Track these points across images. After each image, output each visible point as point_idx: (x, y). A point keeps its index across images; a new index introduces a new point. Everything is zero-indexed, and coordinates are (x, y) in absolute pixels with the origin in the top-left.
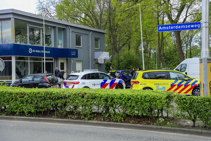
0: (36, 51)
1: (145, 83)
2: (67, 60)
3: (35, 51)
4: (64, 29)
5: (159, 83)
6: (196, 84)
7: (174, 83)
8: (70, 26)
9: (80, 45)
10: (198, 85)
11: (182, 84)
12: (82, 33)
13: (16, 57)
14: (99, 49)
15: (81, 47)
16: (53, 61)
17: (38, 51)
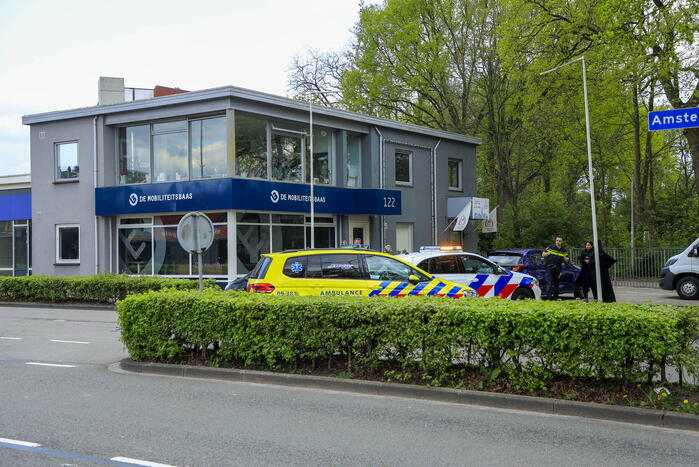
0: (289, 197)
2: (371, 220)
3: (287, 198)
4: (363, 136)
8: (380, 127)
9: (408, 180)
12: (413, 147)
13: (237, 213)
14: (460, 188)
15: (410, 183)
16: (334, 224)
17: (295, 198)
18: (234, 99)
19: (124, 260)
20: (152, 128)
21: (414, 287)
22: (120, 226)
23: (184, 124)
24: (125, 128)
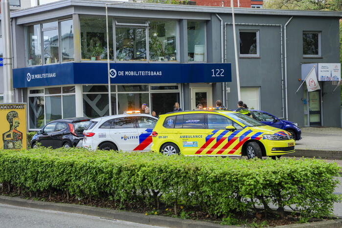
0: (127, 73)
1: (166, 135)
2: (214, 86)
3: (124, 73)
4: (207, 21)
5: (187, 135)
6: (248, 136)
7: (212, 135)
8: (220, 14)
9: (255, 53)
10: (250, 139)
11: (224, 136)
12: (259, 26)
13: (83, 86)
15: (258, 55)
16: (179, 90)
17: (132, 73)
18: (76, 7)
19: (33, 121)
20: (41, 27)
21: (232, 133)
22: (30, 95)
23: (56, 23)
24: (32, 26)
